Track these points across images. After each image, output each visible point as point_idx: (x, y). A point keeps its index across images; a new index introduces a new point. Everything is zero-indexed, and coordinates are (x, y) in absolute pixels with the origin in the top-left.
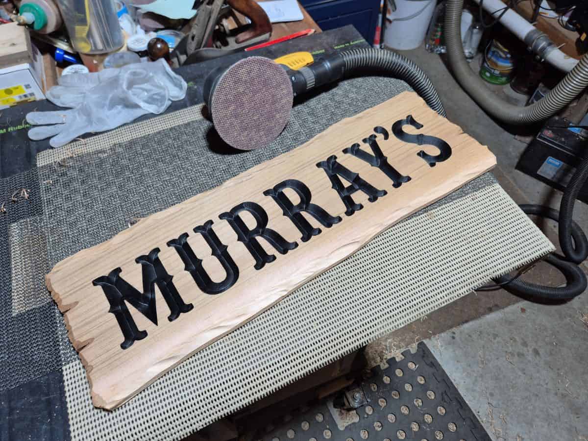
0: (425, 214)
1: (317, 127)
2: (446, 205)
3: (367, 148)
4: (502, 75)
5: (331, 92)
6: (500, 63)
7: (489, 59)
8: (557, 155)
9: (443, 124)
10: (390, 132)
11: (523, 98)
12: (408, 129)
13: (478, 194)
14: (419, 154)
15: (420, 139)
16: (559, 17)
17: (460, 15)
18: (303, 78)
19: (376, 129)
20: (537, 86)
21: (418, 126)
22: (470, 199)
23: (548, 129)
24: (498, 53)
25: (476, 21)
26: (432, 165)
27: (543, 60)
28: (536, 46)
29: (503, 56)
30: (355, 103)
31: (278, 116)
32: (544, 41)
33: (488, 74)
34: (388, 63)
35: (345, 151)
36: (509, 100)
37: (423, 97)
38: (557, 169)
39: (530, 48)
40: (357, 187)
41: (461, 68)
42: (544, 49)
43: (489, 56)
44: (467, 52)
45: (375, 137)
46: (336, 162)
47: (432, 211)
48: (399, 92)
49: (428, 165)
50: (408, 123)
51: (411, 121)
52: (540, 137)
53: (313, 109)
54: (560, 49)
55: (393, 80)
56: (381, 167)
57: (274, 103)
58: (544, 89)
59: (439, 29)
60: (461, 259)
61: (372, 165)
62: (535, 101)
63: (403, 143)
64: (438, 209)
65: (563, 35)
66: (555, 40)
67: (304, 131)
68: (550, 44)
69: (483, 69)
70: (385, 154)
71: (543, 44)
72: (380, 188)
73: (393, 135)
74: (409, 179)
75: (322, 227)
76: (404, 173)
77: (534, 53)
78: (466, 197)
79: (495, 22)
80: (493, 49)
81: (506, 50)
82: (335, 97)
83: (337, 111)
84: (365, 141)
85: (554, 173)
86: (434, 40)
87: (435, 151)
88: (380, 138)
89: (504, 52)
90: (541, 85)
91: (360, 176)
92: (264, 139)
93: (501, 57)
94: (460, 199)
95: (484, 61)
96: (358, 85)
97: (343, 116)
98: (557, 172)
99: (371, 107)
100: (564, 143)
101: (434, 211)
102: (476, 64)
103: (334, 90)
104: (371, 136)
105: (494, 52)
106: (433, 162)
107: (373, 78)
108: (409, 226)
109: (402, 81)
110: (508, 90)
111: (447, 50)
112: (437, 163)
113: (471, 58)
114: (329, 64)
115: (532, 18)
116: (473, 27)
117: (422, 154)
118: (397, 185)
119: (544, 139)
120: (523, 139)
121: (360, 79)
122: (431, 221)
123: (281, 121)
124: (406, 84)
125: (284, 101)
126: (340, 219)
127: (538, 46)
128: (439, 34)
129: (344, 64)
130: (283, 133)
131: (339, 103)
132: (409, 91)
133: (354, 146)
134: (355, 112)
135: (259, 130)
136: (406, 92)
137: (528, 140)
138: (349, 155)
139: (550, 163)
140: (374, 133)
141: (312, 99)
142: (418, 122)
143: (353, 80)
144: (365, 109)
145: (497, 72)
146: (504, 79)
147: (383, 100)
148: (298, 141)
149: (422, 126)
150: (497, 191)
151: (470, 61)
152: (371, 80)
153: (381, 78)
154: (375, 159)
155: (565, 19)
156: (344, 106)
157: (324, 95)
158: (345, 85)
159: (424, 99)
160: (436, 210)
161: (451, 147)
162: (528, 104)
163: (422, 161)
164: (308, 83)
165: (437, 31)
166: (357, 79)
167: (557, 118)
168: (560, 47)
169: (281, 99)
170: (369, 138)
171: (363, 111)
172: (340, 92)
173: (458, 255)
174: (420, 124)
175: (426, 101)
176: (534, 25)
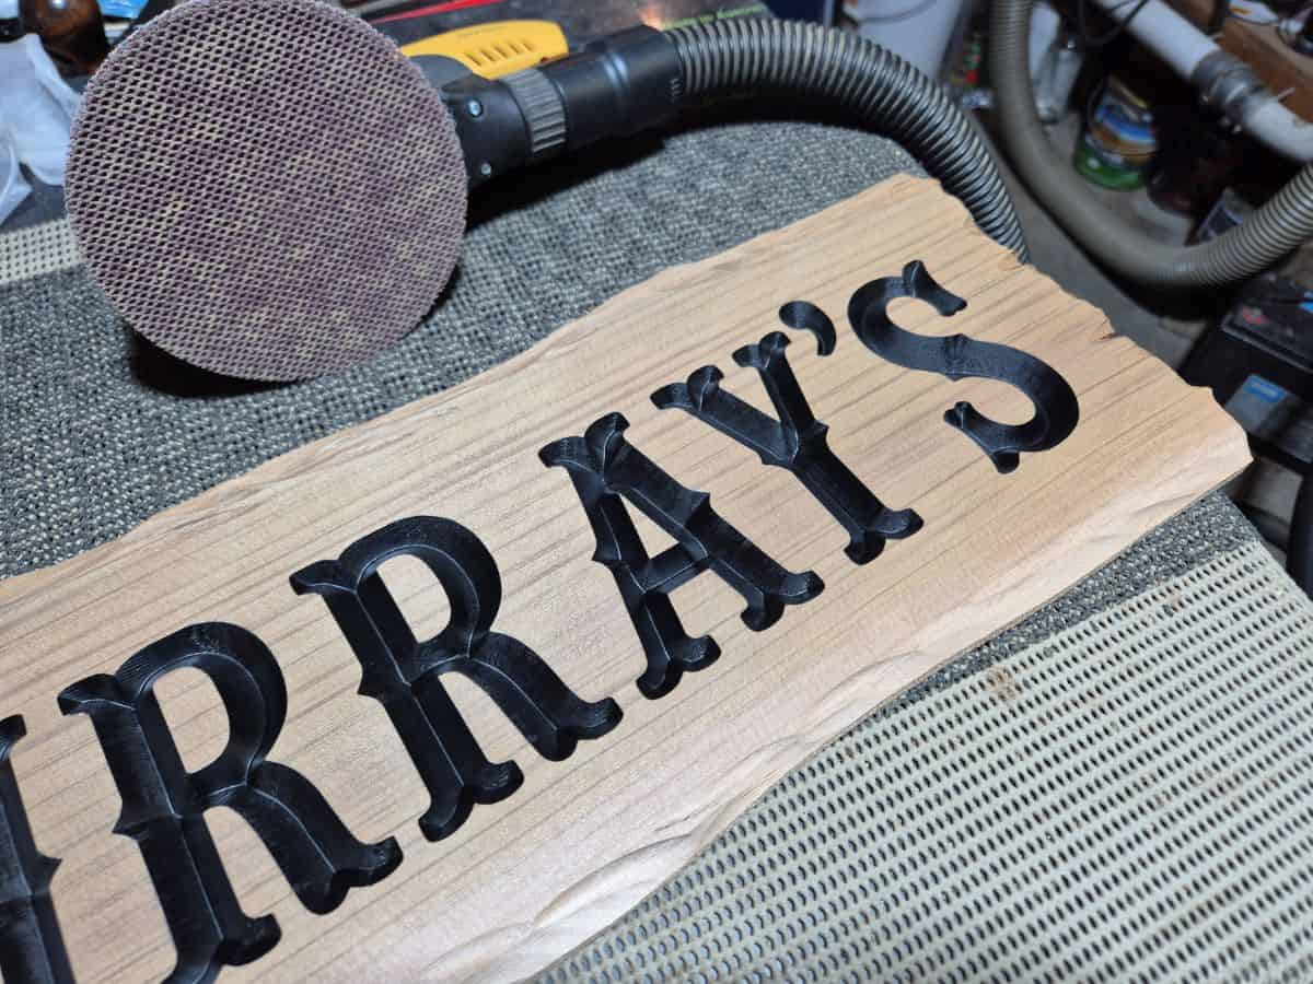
0: (981, 676)
1: (572, 293)
2: (1063, 635)
3: (747, 387)
4: (1129, 165)
5: (635, 170)
6: (1126, 136)
7: (1099, 126)
8: (1273, 372)
9: (1040, 297)
10: (843, 326)
11: (1180, 224)
12: (908, 313)
13: (1187, 585)
14: (951, 417)
15: (954, 356)
16: (1280, 21)
17: (1027, 15)
18: (511, 108)
19: (787, 313)
20: (1218, 195)
21: (950, 305)
22: (1157, 607)
23: (1252, 306)
24: (1121, 111)
25: (1067, 28)
26: (1006, 463)
27: (1238, 129)
28: (1221, 95)
29: (1132, 115)
30: (718, 213)
31: (404, 250)
32: (1241, 79)
33: (1094, 163)
34: (840, 72)
35: (663, 398)
36: (1145, 228)
37: (962, 198)
38: (1271, 407)
39: (1206, 99)
40: (700, 550)
41: (1030, 145)
42: (1239, 102)
43: (1099, 116)
44: (1043, 105)
45: (784, 341)
46: (621, 441)
47: (1007, 663)
48: (875, 178)
49: (988, 463)
50: (907, 293)
51: (920, 282)
52: (1232, 325)
53: (563, 229)
54: (1282, 101)
55: (856, 137)
56: (801, 469)
57: (379, 196)
58: (1236, 203)
59: (976, 48)
60: (1141, 907)
61: (767, 460)
62: (1212, 233)
63: (892, 369)
64: (1033, 649)
65: (1291, 66)
66: (1270, 78)
67: (520, 309)
68: (1256, 89)
69: (1082, 152)
70: (819, 412)
71: (1238, 88)
72: (794, 565)
73: (853, 336)
74: (913, 523)
75: (525, 755)
76: (892, 498)
77: (1215, 111)
78: (1140, 598)
79: (1115, 32)
80: (1109, 100)
81: (1141, 104)
82: (648, 189)
83: (653, 240)
84: (742, 356)
85: (1263, 418)
86: (961, 73)
87: (1013, 406)
88: (801, 346)
89: (1135, 108)
90: (1228, 192)
91: (714, 505)
92: (354, 338)
93: (1127, 119)
94: (1117, 609)
95: (1085, 128)
96: (736, 148)
97: (672, 257)
98: (1272, 415)
99: (776, 227)
100: (1291, 341)
101: (1014, 659)
102: (1065, 137)
103: (649, 164)
104: (769, 339)
105: (1110, 108)
106: (1008, 448)
107: (789, 127)
108: (914, 731)
109: (889, 142)
110: (1143, 203)
111: (997, 100)
112: (1023, 455)
113: (1053, 121)
114: (621, 66)
115: (1214, 21)
116: (1059, 44)
117: (965, 417)
118: (864, 550)
119: (1242, 330)
120: (1181, 326)
121: (743, 131)
122: (1002, 707)
123: (422, 269)
124: (899, 152)
125: (427, 191)
126: (612, 713)
127: (1229, 91)
128: (974, 60)
129: (678, 70)
130: (438, 316)
131: (664, 208)
132: (914, 173)
133: (698, 375)
134: (718, 244)
135: (325, 305)
136: (902, 176)
137: (1194, 329)
138: (675, 414)
139: (1254, 391)
140: (780, 327)
141: (564, 194)
142: (947, 288)
143: (718, 131)
144: (755, 233)
145: (1117, 159)
146: (1132, 177)
147: (821, 205)
148: (492, 348)
149: (963, 305)
150: (1258, 575)
151: (1049, 128)
152: (781, 135)
153: (816, 130)
154: (779, 432)
155: (1295, 26)
156: (680, 221)
157: (609, 180)
158: (689, 146)
159: (967, 205)
160: (1023, 656)
161: (1076, 391)
162: (1192, 239)
163: (966, 446)
164: (535, 127)
165: (969, 52)
166: (730, 129)
167: (1272, 278)
168: (1280, 96)
169: (413, 180)
170: (760, 346)
171: (746, 239)
172: (668, 171)
173: (1127, 887)
174: (953, 297)
175: (973, 212)
176: (1217, 41)
